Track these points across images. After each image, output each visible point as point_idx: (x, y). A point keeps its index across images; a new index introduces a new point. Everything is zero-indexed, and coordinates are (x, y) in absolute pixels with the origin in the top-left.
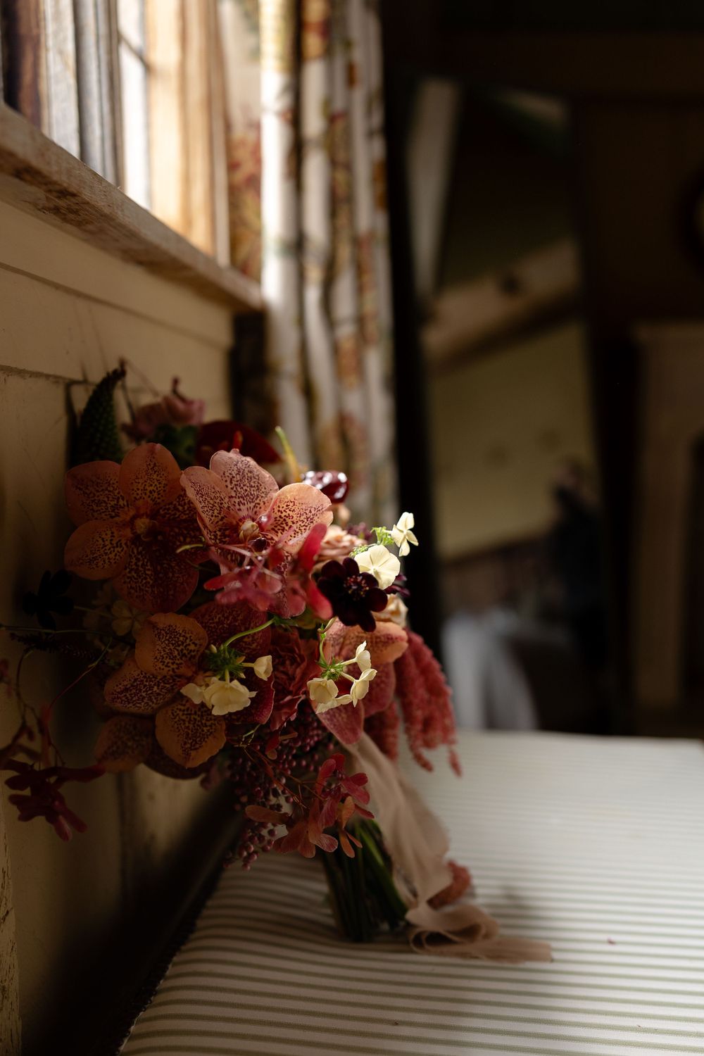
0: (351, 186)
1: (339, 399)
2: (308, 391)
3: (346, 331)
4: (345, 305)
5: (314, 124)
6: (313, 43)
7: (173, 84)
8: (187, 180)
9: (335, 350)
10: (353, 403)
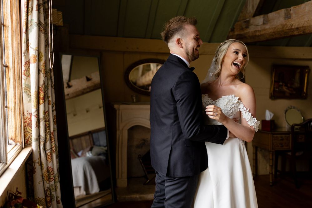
0: (49, 125)
1: (47, 164)
2: (41, 164)
3: (48, 152)
4: (48, 147)
5: (42, 115)
6: (41, 101)
7: (13, 110)
8: (16, 129)
9: (46, 155)
10: (50, 165)
